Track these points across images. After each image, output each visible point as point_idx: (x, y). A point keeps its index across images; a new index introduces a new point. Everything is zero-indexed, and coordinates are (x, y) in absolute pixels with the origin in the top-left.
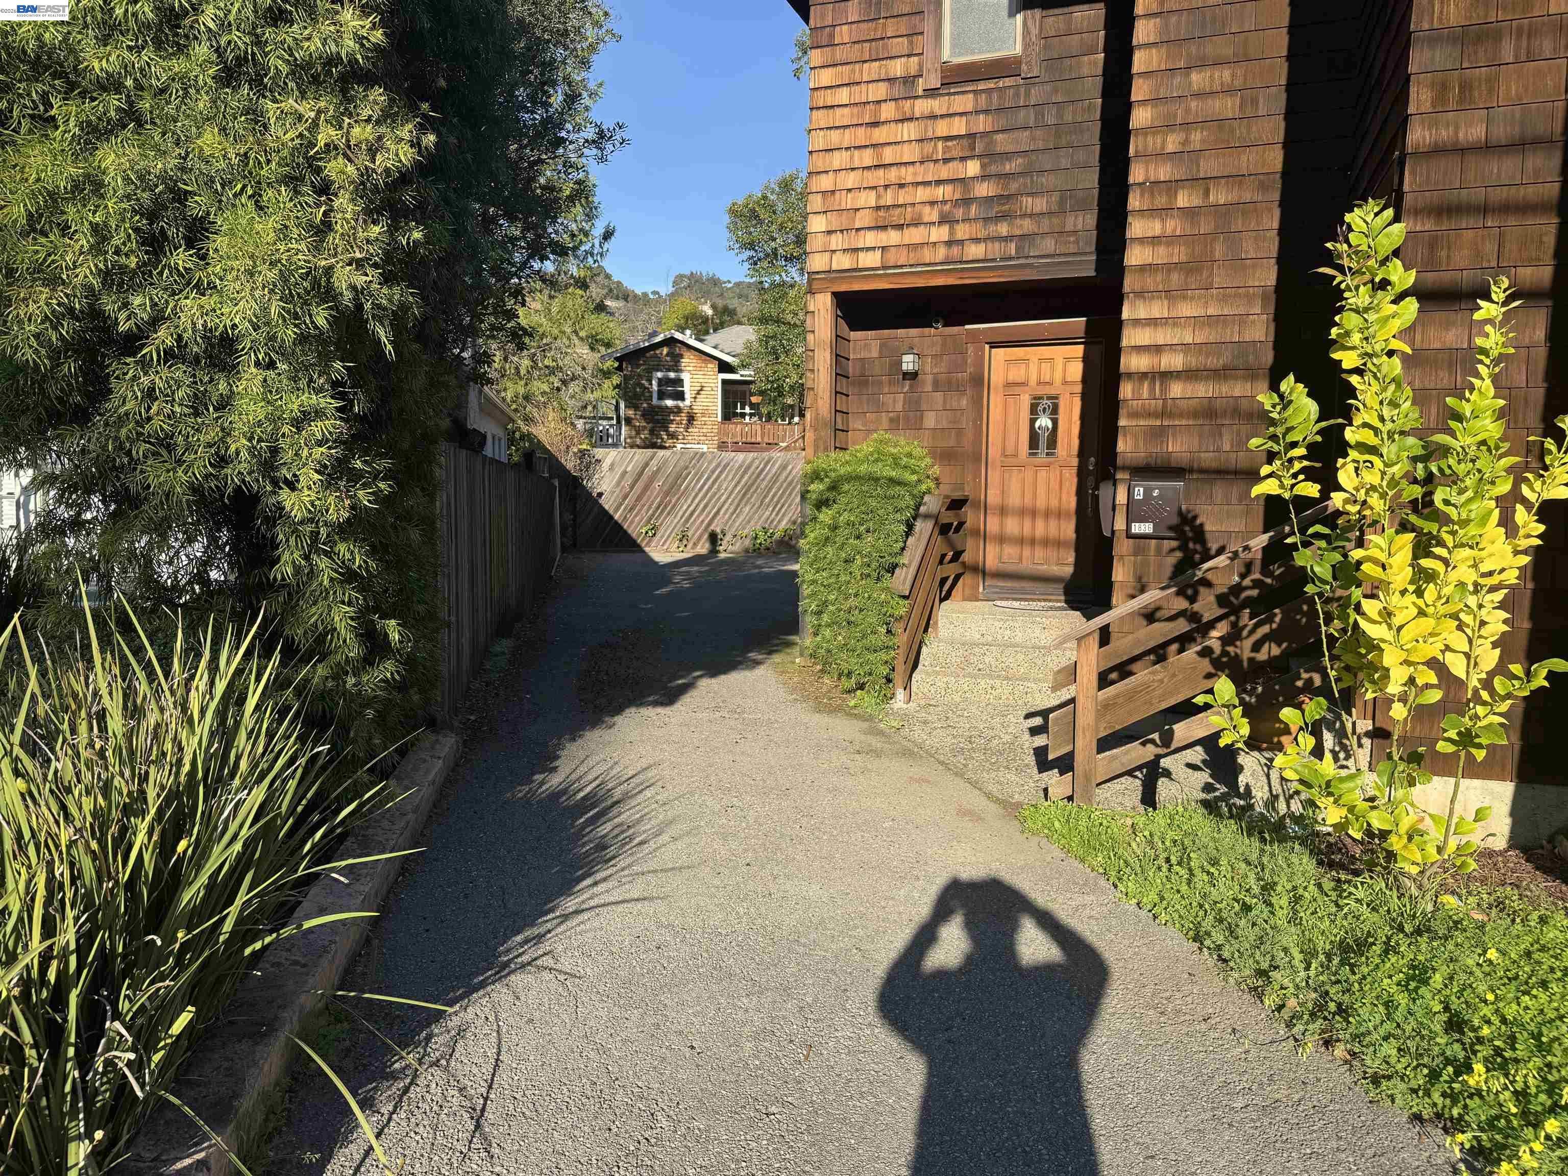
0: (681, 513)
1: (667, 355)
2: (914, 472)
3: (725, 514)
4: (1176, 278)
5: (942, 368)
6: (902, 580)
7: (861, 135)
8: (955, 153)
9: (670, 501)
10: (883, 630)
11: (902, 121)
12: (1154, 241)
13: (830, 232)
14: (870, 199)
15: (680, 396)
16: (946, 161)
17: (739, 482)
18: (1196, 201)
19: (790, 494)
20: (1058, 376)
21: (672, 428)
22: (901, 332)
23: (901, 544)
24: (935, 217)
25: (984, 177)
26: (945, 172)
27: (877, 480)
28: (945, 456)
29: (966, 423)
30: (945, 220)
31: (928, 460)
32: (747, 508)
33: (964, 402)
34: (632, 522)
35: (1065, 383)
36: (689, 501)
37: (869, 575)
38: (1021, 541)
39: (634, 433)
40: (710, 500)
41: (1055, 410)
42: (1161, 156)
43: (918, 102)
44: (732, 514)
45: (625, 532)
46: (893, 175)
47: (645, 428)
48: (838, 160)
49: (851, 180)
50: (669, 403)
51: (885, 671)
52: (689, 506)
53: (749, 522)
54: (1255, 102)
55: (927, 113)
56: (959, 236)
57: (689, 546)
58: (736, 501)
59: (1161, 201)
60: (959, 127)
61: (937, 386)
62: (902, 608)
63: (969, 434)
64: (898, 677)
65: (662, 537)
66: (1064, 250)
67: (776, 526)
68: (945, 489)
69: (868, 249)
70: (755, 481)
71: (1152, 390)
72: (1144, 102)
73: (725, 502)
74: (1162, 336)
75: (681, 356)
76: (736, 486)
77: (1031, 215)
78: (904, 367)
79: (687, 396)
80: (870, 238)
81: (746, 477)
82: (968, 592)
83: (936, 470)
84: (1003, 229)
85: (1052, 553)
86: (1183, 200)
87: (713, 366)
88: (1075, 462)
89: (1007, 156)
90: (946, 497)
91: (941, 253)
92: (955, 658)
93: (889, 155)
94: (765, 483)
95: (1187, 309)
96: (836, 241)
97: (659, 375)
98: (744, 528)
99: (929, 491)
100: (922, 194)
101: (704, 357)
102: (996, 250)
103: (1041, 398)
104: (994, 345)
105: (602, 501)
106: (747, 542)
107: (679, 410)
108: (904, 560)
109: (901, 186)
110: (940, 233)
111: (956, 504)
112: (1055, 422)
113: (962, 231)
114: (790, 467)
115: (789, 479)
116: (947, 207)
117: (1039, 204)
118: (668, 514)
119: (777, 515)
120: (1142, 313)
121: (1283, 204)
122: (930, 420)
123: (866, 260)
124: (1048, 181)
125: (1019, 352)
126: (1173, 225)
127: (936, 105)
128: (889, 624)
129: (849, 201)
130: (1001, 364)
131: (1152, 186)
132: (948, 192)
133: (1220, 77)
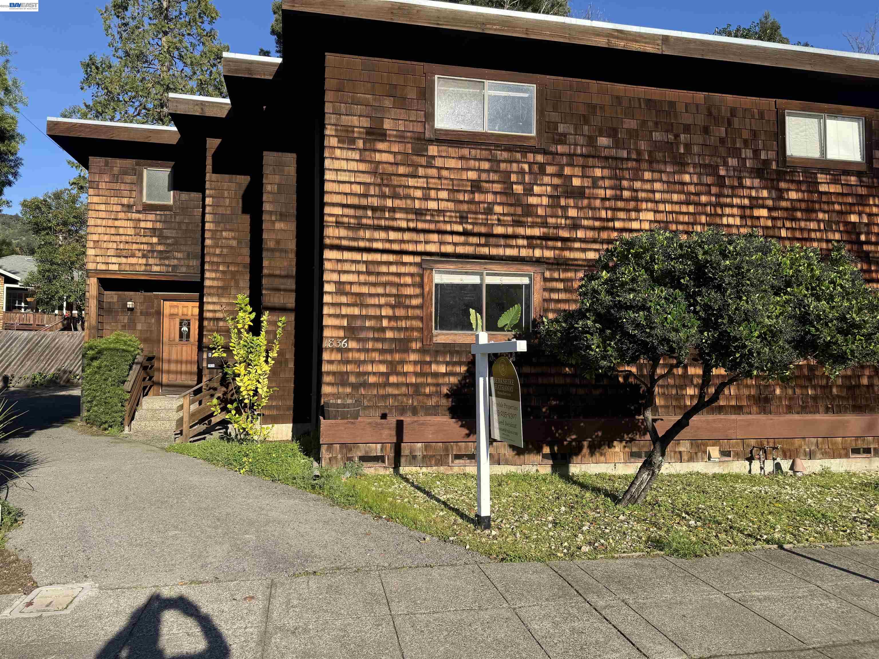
2: (132, 347)
3: (15, 365)
4: (220, 291)
5: (144, 307)
6: (128, 386)
7: (110, 223)
8: (149, 234)
10: (120, 404)
11: (127, 220)
12: (213, 279)
13: (96, 256)
14: (115, 246)
16: (144, 236)
17: (24, 348)
18: (225, 269)
19: (57, 354)
20: (190, 313)
22: (126, 293)
23: (127, 373)
24: (140, 255)
25: (159, 244)
26: (144, 240)
27: (118, 350)
28: (145, 340)
29: (154, 328)
30: (144, 256)
31: (139, 342)
32: (29, 363)
33: (153, 321)
35: (192, 315)
37: (114, 385)
38: (176, 372)
41: (189, 324)
42: (214, 255)
43: (133, 214)
44: (18, 366)
46: (123, 238)
48: (100, 230)
49: (106, 238)
51: (120, 420)
53: (30, 370)
54: (241, 243)
55: (137, 218)
56: (150, 263)
58: (22, 359)
59: (215, 268)
60: (149, 225)
61: (141, 313)
62: (128, 396)
63: (155, 332)
64: (126, 422)
66: (189, 271)
67: (48, 372)
68: (146, 353)
69: (113, 263)
70: (35, 347)
71: (214, 323)
72: (208, 238)
73: (14, 359)
74: (217, 308)
76: (22, 349)
77: (177, 259)
78: (128, 306)
80: (114, 260)
81: (29, 345)
82: (155, 392)
83: (141, 346)
84: (167, 262)
85: (188, 377)
86: (221, 268)
88: (197, 343)
89: (168, 238)
90: (146, 356)
91: (143, 268)
92: (149, 415)
93: (121, 231)
94: (41, 348)
95: (224, 300)
96: (99, 259)
98: (26, 374)
99: (138, 354)
100: (135, 246)
102: (164, 269)
103: (183, 320)
104: (165, 300)
106: (29, 381)
108: (128, 379)
109: (127, 243)
110: (144, 261)
111: (150, 359)
112: (189, 329)
113: (151, 261)
114: (57, 340)
115: (57, 346)
116: (145, 252)
117: (179, 255)
119: (49, 365)
120: (210, 300)
121: (250, 272)
122: (139, 327)
123: (112, 267)
124: (183, 248)
125: (175, 303)
126: (219, 275)
127: (141, 216)
128: (122, 402)
129: (105, 245)
130: (168, 307)
131: (212, 263)
132: (145, 247)
133: (231, 234)
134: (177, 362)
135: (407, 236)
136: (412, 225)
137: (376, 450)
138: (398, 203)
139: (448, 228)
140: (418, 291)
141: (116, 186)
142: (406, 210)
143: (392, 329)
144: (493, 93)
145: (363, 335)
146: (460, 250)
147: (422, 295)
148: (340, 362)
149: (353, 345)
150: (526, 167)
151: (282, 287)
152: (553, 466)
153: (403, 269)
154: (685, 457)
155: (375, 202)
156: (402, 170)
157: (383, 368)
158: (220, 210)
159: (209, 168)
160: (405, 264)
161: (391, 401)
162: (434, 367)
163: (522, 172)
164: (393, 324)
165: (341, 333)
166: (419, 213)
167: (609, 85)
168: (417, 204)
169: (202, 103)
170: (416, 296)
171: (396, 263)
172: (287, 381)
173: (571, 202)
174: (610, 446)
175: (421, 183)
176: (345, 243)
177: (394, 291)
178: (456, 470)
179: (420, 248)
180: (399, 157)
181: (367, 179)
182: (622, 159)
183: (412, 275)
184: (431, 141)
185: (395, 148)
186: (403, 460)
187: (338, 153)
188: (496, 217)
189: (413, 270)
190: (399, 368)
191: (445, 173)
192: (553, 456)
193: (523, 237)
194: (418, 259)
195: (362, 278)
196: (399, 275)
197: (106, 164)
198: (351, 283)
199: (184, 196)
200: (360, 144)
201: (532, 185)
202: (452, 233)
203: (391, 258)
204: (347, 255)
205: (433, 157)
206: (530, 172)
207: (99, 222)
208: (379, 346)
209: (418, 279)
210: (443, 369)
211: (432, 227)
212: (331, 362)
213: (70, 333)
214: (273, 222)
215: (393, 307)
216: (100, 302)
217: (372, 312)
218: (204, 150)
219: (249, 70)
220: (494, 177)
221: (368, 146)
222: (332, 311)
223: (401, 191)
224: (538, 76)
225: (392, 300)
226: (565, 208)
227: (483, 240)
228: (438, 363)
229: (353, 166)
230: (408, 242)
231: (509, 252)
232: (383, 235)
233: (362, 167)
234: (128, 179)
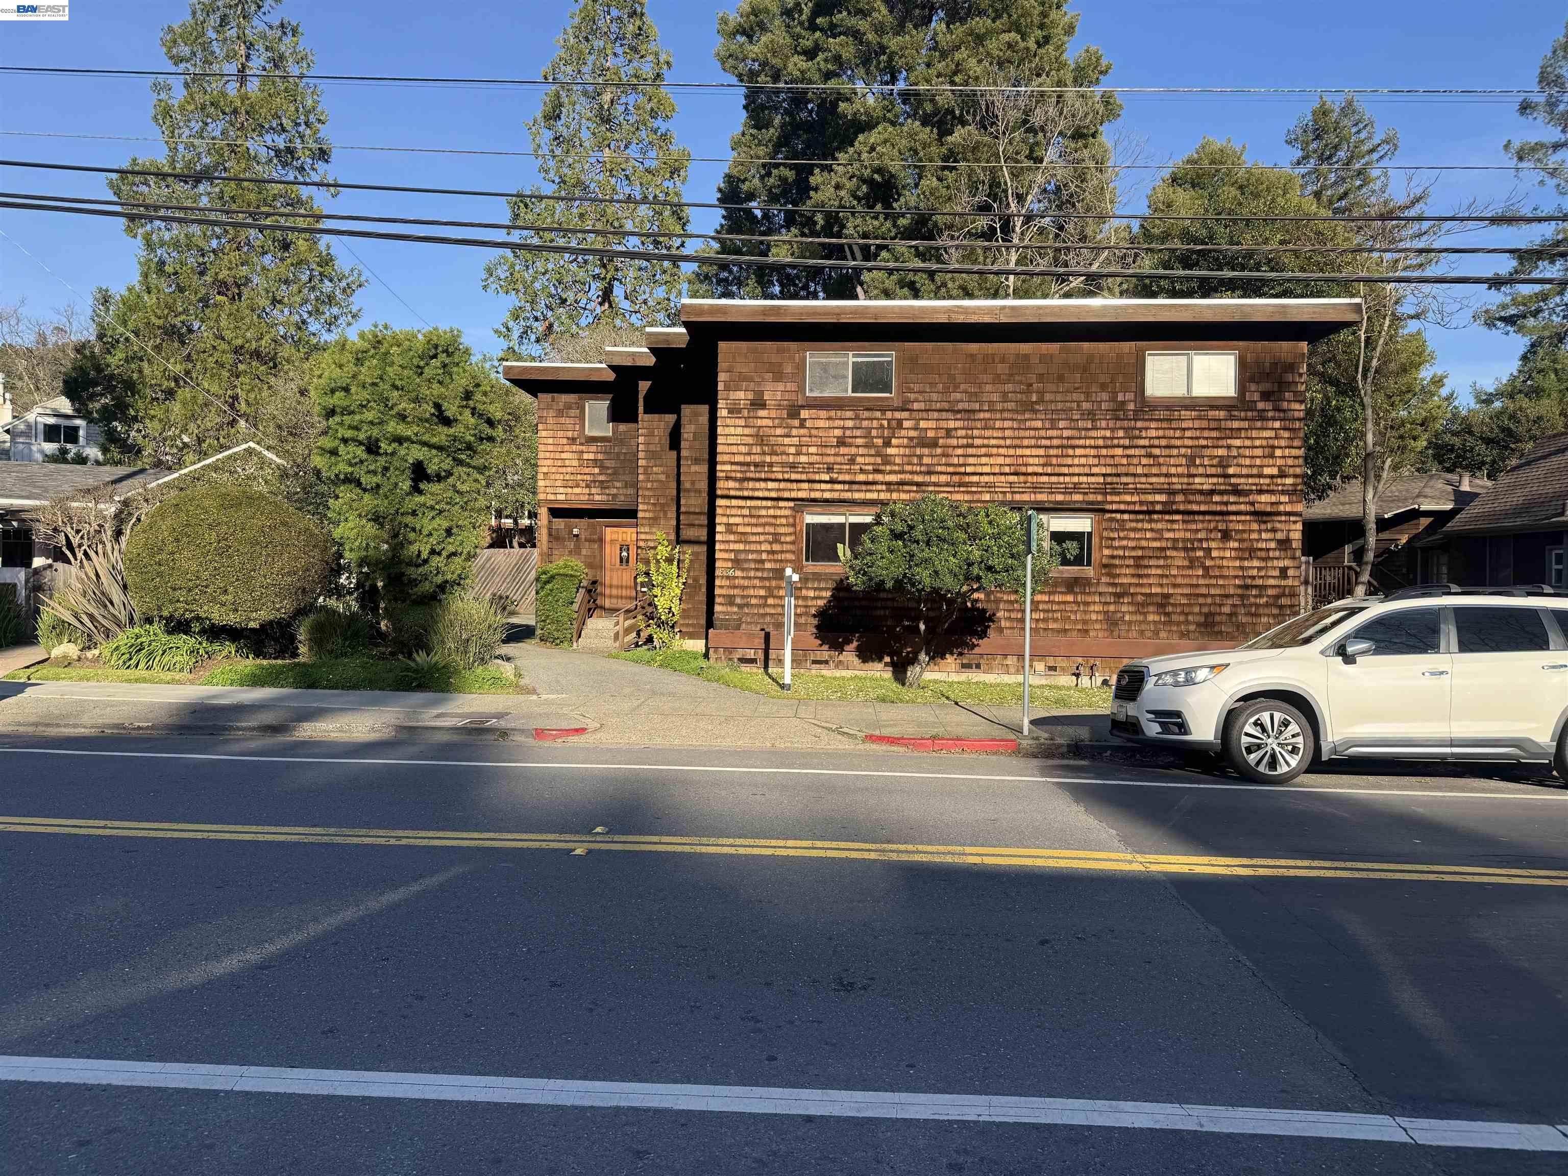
2: (578, 572)
5: (588, 534)
6: (575, 607)
7: (557, 455)
8: (591, 465)
10: (569, 623)
11: (572, 452)
12: (645, 510)
13: (546, 487)
14: (561, 477)
16: (587, 467)
18: (656, 502)
20: (629, 539)
22: (572, 520)
23: (575, 596)
24: (584, 485)
25: (601, 474)
26: (587, 470)
27: (566, 575)
28: (590, 566)
29: (597, 554)
30: (587, 486)
31: (584, 567)
33: (596, 547)
35: (631, 541)
37: (564, 605)
38: (617, 597)
41: (628, 550)
42: (647, 488)
43: (577, 447)
46: (569, 470)
48: (549, 462)
49: (554, 470)
51: (570, 636)
55: (581, 450)
56: (592, 492)
59: (647, 500)
60: (591, 456)
61: (586, 539)
62: (576, 616)
63: (598, 558)
64: (574, 639)
66: (626, 499)
68: (590, 577)
69: (561, 494)
77: (616, 488)
78: (574, 533)
80: (561, 490)
82: (598, 614)
83: (586, 571)
84: (607, 492)
86: (652, 501)
89: (608, 468)
90: (590, 580)
91: (586, 497)
92: (593, 634)
93: (567, 463)
96: (548, 490)
99: (584, 578)
100: (579, 477)
102: (605, 498)
103: (623, 545)
104: (606, 527)
108: (576, 600)
109: (572, 474)
110: (587, 491)
111: (594, 583)
112: (628, 554)
113: (594, 491)
116: (588, 482)
117: (618, 484)
122: (584, 552)
123: (560, 497)
124: (622, 477)
125: (615, 529)
126: (650, 507)
127: (584, 448)
128: (571, 620)
129: (553, 477)
130: (610, 533)
131: (644, 496)
132: (588, 478)
133: (660, 469)
134: (617, 587)
135: (783, 485)
136: (786, 476)
137: (751, 654)
138: (775, 459)
139: (817, 477)
140: (791, 530)
141: (562, 420)
142: (783, 464)
143: (770, 561)
144: (855, 360)
145: (746, 566)
146: (827, 495)
147: (795, 533)
148: (729, 587)
149: (739, 573)
150: (885, 423)
151: (697, 522)
152: (894, 672)
153: (778, 512)
154: (1012, 670)
155: (757, 459)
156: (779, 431)
157: (762, 593)
158: (652, 448)
159: (641, 409)
160: (781, 508)
161: (768, 619)
162: (804, 592)
163: (882, 427)
164: (771, 557)
165: (730, 565)
166: (793, 466)
167: (964, 346)
168: (791, 459)
169: (634, 354)
170: (790, 534)
171: (774, 507)
172: (700, 602)
173: (926, 451)
174: (943, 657)
175: (795, 441)
176: (732, 493)
177: (772, 530)
178: (813, 672)
179: (794, 495)
180: (777, 421)
181: (750, 440)
182: (974, 411)
183: (786, 517)
184: (803, 407)
185: (773, 414)
186: (771, 663)
187: (728, 421)
188: (858, 467)
189: (787, 512)
190: (775, 592)
191: (814, 432)
192: (893, 664)
193: (882, 483)
194: (791, 504)
195: (746, 520)
196: (775, 517)
197: (553, 400)
198: (737, 525)
199: (622, 427)
200: (746, 413)
201: (890, 438)
202: (820, 482)
203: (769, 503)
204: (734, 502)
205: (805, 420)
206: (889, 427)
207: (548, 454)
208: (759, 574)
209: (791, 520)
210: (811, 594)
211: (804, 477)
212: (721, 587)
213: (507, 551)
214: (689, 466)
215: (771, 543)
216: (550, 529)
217: (753, 547)
218: (637, 392)
219: (667, 341)
220: (858, 433)
221: (752, 414)
222: (722, 547)
223: (779, 449)
224: (897, 344)
225: (770, 538)
226: (920, 457)
227: (847, 487)
228: (808, 589)
229: (739, 431)
230: (784, 490)
231: (869, 496)
232: (762, 485)
233: (747, 431)
234: (573, 412)
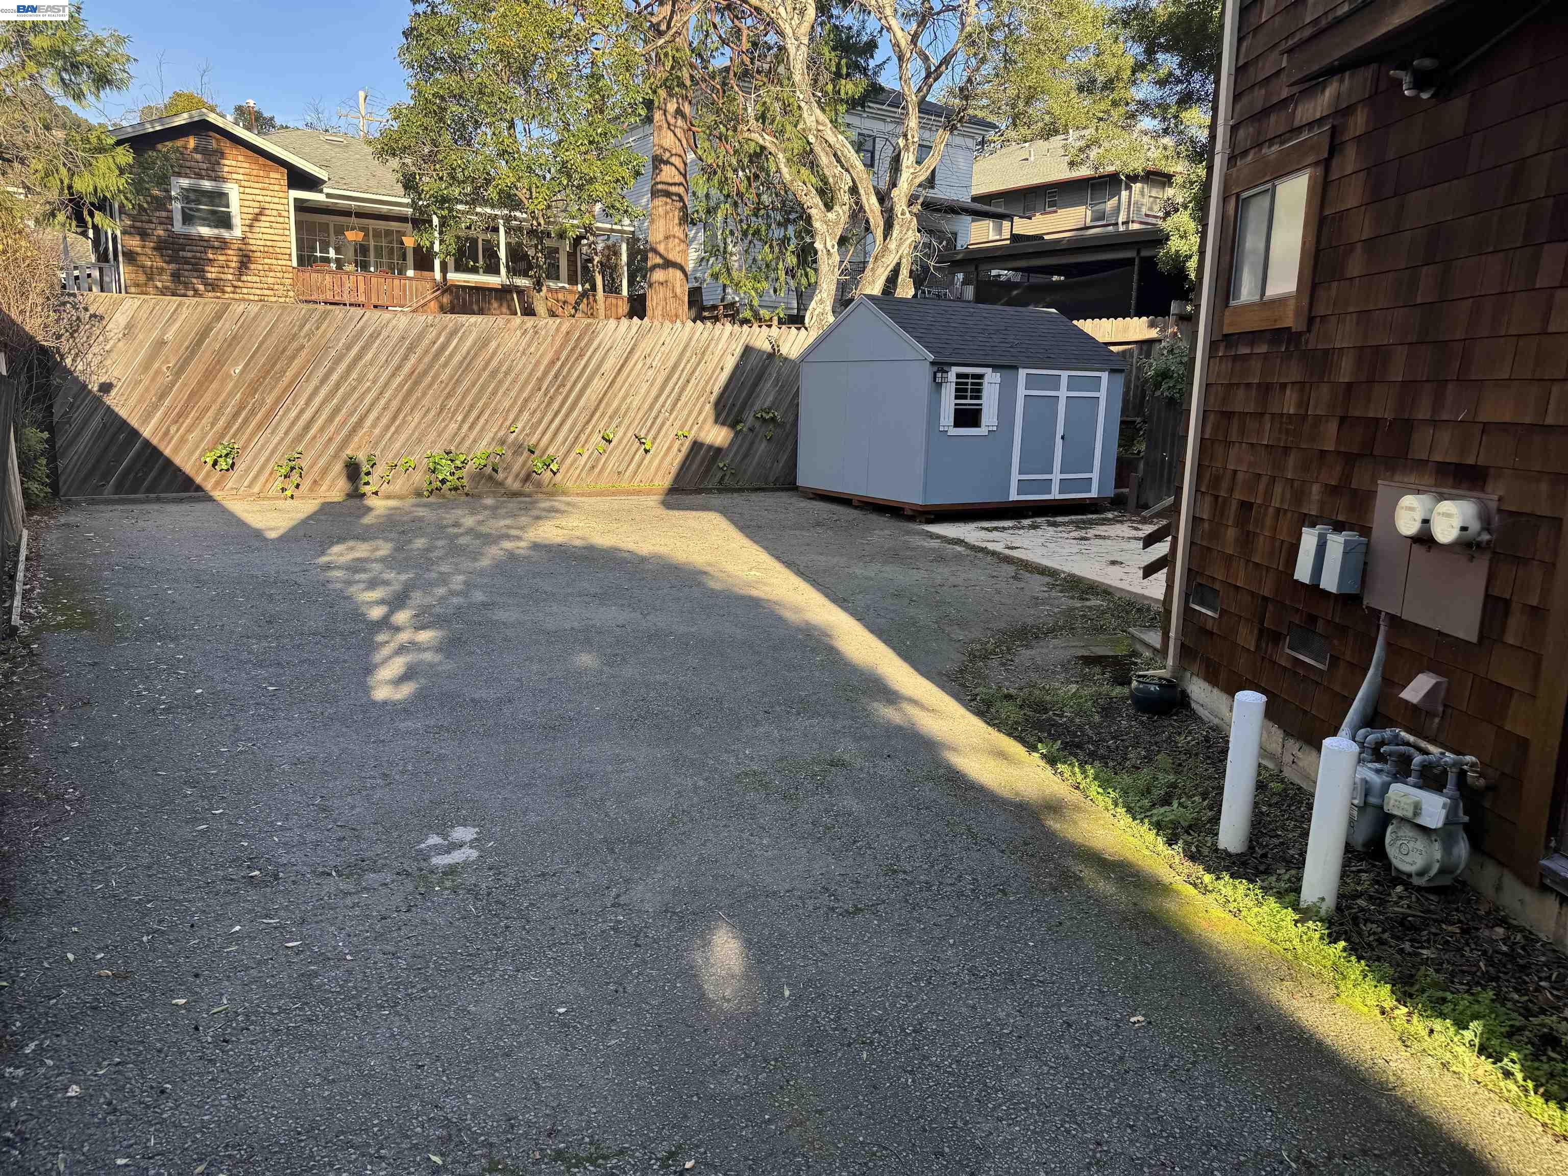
0: (285, 424)
1: (196, 150)
3: (374, 425)
9: (262, 402)
15: (225, 222)
17: (398, 368)
19: (494, 393)
21: (212, 273)
32: (417, 416)
34: (183, 440)
36: (302, 402)
39: (142, 278)
40: (344, 400)
44: (387, 428)
45: (168, 463)
47: (161, 271)
50: (205, 231)
52: (302, 411)
53: (419, 441)
57: (304, 487)
58: (395, 404)
65: (248, 469)
67: (470, 449)
70: (430, 366)
73: (372, 405)
75: (222, 155)
76: (393, 375)
79: (237, 221)
81: (413, 359)
87: (279, 177)
94: (448, 370)
97: (185, 182)
98: (411, 453)
101: (262, 160)
105: (111, 400)
106: (419, 478)
107: (224, 244)
114: (493, 345)
115: (494, 364)
118: (259, 426)
119: (471, 428)
